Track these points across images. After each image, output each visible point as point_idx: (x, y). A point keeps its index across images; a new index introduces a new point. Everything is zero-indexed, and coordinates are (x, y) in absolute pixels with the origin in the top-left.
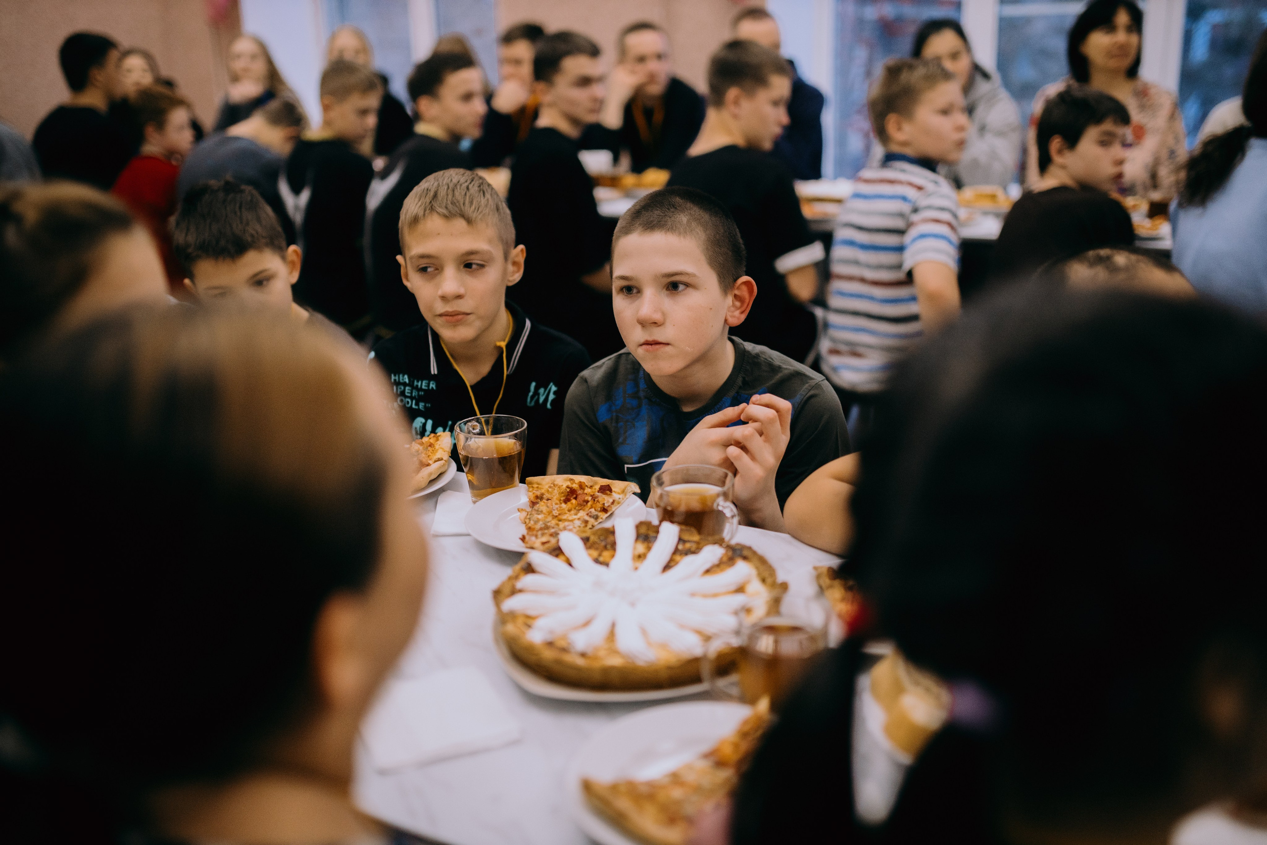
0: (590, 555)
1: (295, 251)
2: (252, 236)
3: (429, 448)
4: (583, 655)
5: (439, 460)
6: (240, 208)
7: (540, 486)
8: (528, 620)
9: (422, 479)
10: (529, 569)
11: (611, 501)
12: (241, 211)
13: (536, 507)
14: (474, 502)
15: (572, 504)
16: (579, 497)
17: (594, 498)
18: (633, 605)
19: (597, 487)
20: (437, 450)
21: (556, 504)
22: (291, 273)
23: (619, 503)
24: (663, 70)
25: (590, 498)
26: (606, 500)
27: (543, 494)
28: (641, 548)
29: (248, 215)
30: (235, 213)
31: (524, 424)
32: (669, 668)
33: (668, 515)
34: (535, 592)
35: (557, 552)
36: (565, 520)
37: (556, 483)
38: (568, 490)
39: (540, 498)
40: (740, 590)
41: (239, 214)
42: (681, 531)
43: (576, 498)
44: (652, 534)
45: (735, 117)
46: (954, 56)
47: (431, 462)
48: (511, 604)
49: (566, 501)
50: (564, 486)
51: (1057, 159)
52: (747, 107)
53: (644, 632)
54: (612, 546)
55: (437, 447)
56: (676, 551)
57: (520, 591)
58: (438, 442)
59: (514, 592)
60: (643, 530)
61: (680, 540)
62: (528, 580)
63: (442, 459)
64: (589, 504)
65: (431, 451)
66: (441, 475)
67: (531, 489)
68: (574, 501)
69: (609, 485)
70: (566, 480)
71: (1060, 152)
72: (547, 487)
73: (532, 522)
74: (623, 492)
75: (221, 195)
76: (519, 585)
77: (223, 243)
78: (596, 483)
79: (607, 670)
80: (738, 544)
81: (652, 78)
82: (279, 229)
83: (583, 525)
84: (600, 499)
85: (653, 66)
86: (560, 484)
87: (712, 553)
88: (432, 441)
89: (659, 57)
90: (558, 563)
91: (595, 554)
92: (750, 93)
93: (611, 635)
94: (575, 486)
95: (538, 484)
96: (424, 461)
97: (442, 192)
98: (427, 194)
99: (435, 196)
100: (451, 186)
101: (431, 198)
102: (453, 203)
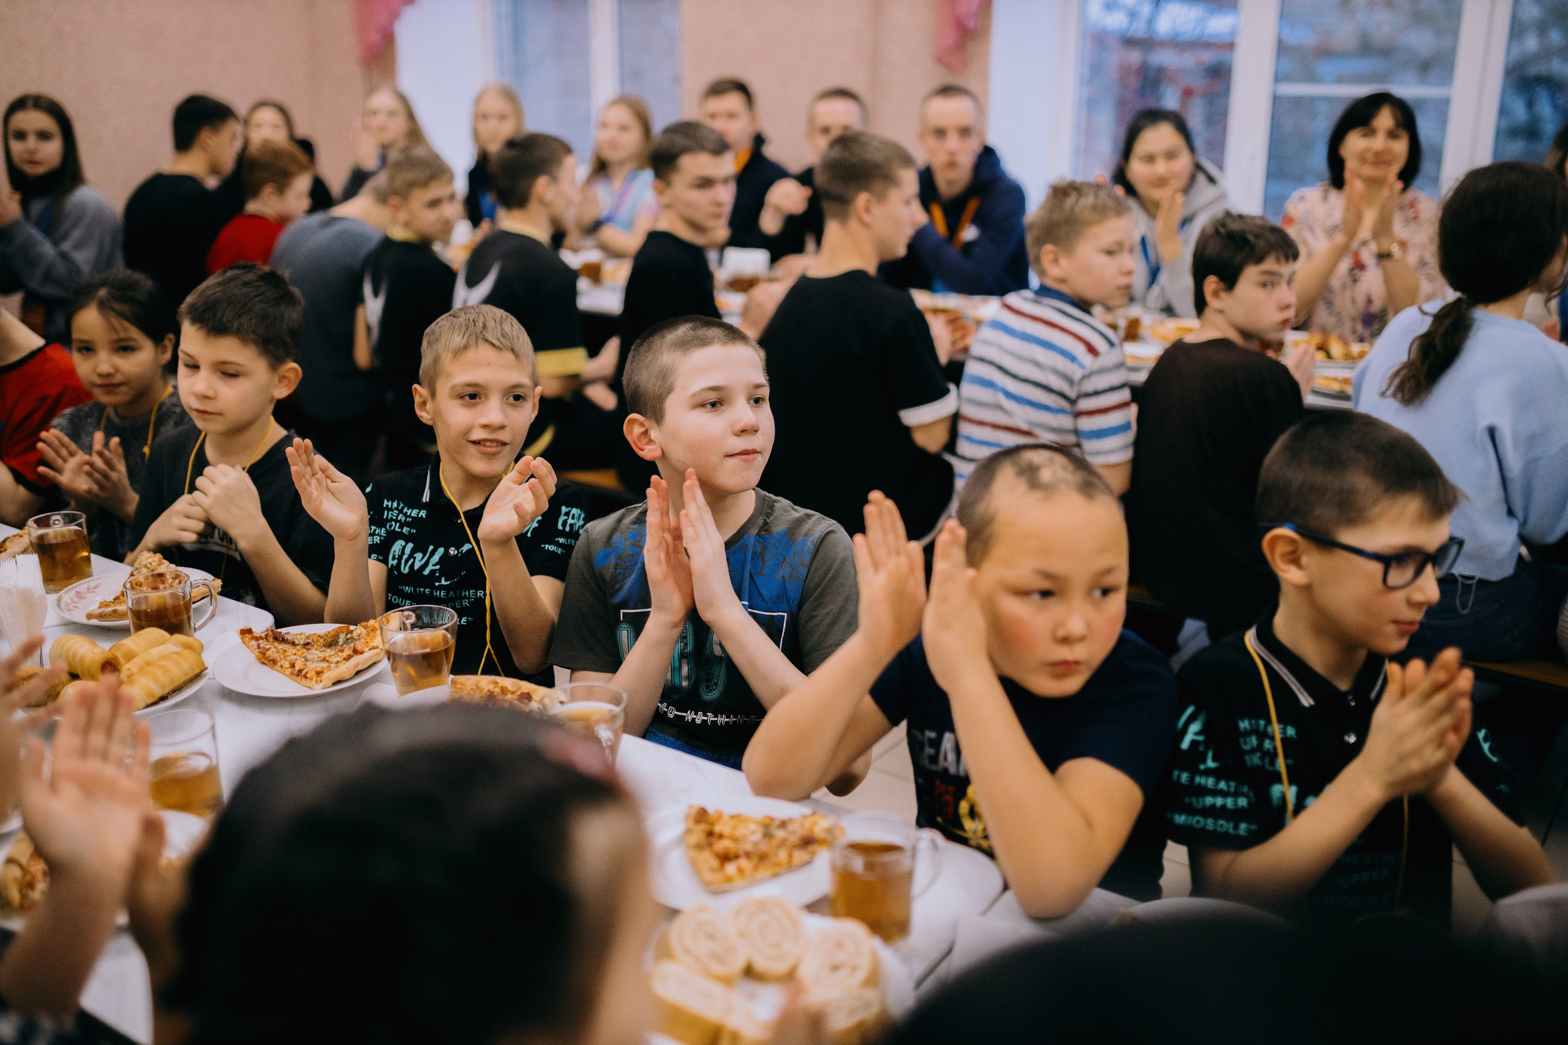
3: (371, 634)
7: (463, 687)
9: (349, 670)
19: (518, 693)
37: (480, 685)
38: (488, 693)
45: (866, 226)
46: (1171, 155)
47: (366, 650)
50: (486, 690)
51: (1213, 303)
63: (377, 648)
65: (371, 637)
66: (374, 664)
67: (456, 688)
69: (528, 693)
70: (490, 682)
71: (1216, 294)
72: (469, 688)
78: (520, 688)
86: (483, 687)
94: (497, 690)
95: (462, 684)
96: (359, 648)
97: (491, 324)
98: (475, 324)
99: (485, 327)
100: (498, 320)
101: (481, 328)
102: (503, 336)
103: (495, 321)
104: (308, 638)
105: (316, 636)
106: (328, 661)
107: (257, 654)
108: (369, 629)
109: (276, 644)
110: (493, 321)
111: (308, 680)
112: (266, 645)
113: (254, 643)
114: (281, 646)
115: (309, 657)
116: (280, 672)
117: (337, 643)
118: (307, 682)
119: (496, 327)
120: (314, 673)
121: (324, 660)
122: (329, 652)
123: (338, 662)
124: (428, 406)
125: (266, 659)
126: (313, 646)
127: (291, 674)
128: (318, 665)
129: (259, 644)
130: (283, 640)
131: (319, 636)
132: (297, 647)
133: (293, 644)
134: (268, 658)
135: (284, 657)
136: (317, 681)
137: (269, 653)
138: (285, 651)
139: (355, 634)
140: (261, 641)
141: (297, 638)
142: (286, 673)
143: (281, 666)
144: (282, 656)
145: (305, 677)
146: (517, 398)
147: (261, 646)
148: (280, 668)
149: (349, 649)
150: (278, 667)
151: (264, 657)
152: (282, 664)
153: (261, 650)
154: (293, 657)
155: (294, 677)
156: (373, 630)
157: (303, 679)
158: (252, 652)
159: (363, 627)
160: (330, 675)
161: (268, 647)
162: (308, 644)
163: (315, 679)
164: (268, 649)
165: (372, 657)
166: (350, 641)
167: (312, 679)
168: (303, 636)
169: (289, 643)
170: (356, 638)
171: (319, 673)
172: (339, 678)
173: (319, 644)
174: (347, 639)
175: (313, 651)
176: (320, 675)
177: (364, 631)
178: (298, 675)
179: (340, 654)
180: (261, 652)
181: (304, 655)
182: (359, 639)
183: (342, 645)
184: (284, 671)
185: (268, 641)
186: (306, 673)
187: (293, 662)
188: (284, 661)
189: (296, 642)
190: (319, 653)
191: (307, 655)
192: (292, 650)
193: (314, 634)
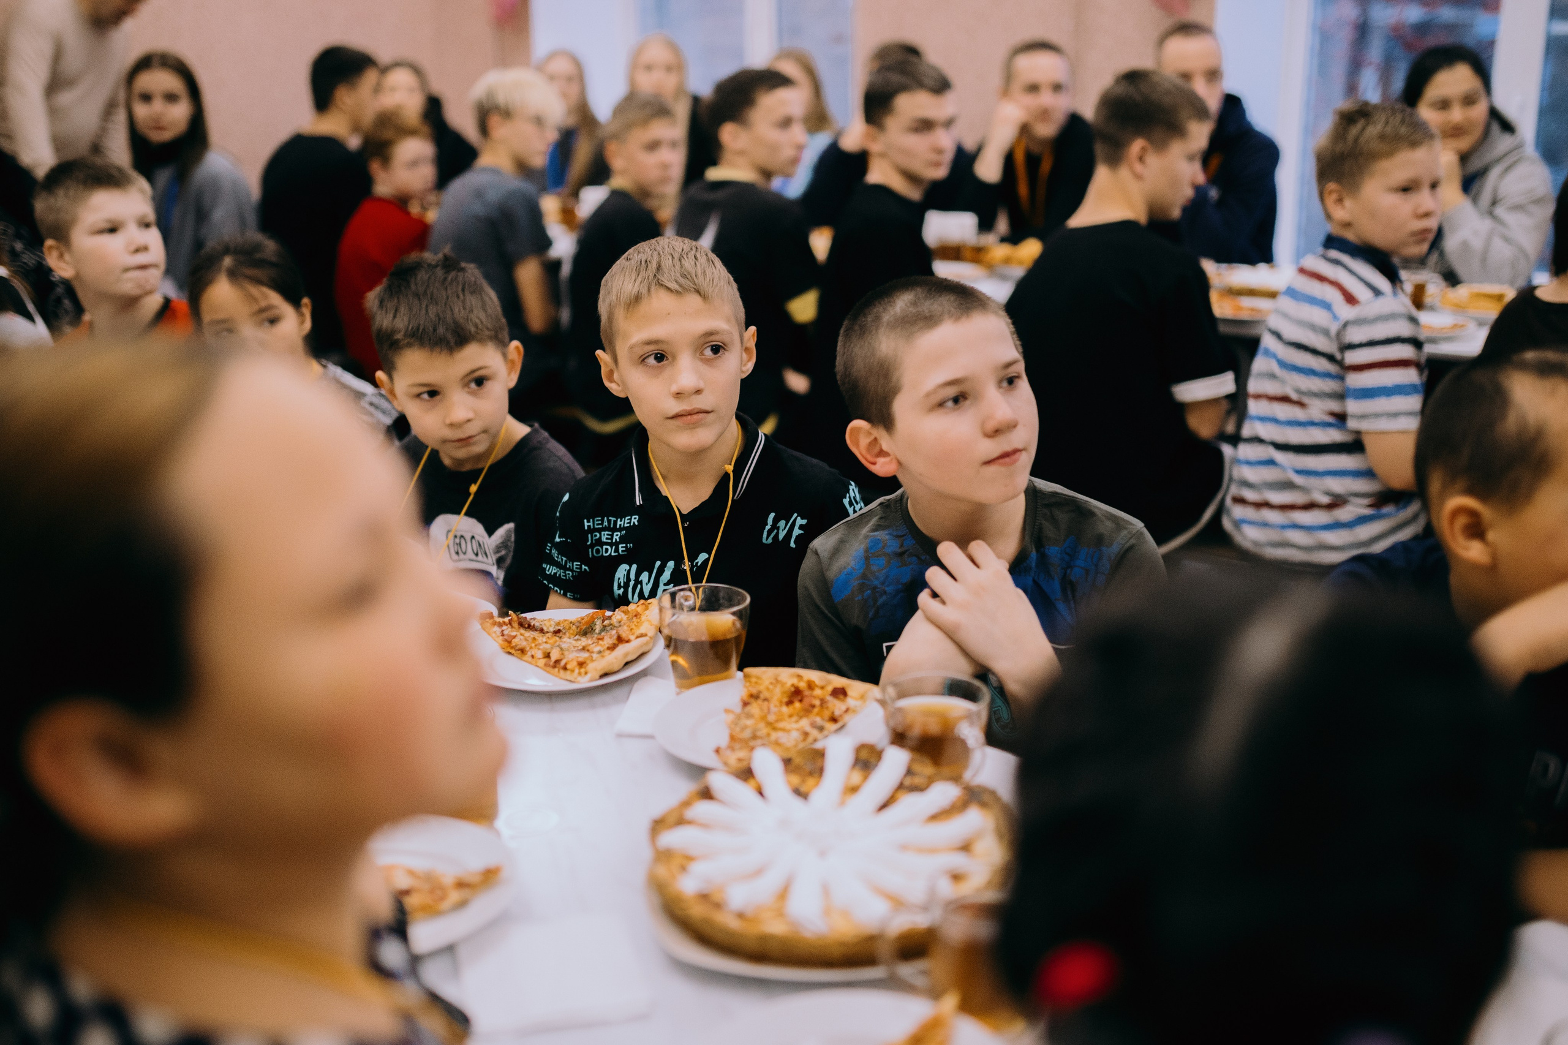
0: (789, 782)
1: (517, 348)
2: (476, 326)
3: (635, 619)
4: (741, 916)
5: (642, 635)
6: (463, 290)
7: (759, 680)
8: (686, 860)
9: (615, 660)
10: (706, 794)
11: (844, 708)
12: (464, 295)
13: (748, 708)
14: (678, 694)
15: (794, 708)
16: (806, 701)
17: (823, 702)
18: (822, 854)
19: (830, 688)
20: (643, 622)
21: (776, 706)
22: (509, 374)
23: (854, 711)
24: (1061, 105)
25: (817, 703)
26: (837, 706)
27: (760, 692)
28: (856, 777)
29: (472, 300)
30: (458, 297)
31: (746, 599)
32: (843, 944)
33: (899, 738)
34: (705, 826)
35: (746, 774)
36: (783, 730)
37: (780, 679)
38: (793, 688)
39: (755, 697)
40: (966, 848)
41: (461, 296)
42: (912, 761)
43: (801, 701)
44: (873, 760)
45: (1138, 177)
46: (1469, 100)
47: (632, 637)
48: (672, 838)
49: (789, 703)
50: (789, 683)
52: (1155, 163)
53: (826, 891)
54: (818, 772)
55: (643, 618)
56: (901, 787)
57: (689, 822)
58: (647, 612)
59: (681, 821)
60: (864, 754)
61: (909, 772)
62: (702, 809)
63: (646, 635)
64: (816, 710)
65: (635, 623)
66: (642, 655)
67: (748, 684)
68: (797, 705)
69: (844, 686)
70: (792, 676)
72: (768, 682)
73: (738, 729)
74: (863, 697)
75: (440, 272)
76: (690, 813)
77: (441, 330)
78: (829, 682)
79: (764, 938)
80: (979, 787)
81: (1044, 114)
82: (504, 320)
83: (801, 738)
84: (830, 705)
85: (1046, 98)
86: (785, 680)
87: (944, 793)
88: (639, 610)
89: (1057, 88)
90: (742, 791)
91: (795, 780)
92: (1160, 145)
93: (783, 894)
94: (802, 685)
95: (758, 678)
96: (624, 635)
97: (667, 263)
98: (647, 266)
99: (659, 267)
100: (676, 256)
101: (655, 271)
102: (684, 276)
103: (673, 257)
104: (558, 624)
105: (567, 622)
106: (588, 650)
107: (501, 642)
108: (631, 615)
109: (522, 631)
110: (670, 258)
111: (568, 672)
112: (511, 631)
113: (497, 629)
114: (529, 634)
115: (564, 646)
116: (530, 663)
117: (593, 630)
118: (568, 675)
119: (674, 266)
120: (575, 663)
121: (584, 649)
122: (584, 641)
123: (600, 652)
124: (616, 376)
125: (512, 648)
126: (565, 634)
127: (545, 665)
128: (578, 655)
129: (502, 631)
130: (530, 627)
131: (571, 623)
132: (547, 635)
133: (542, 631)
134: (516, 646)
135: (536, 645)
136: (580, 674)
137: (515, 642)
138: (534, 639)
139: (614, 620)
140: (505, 627)
141: (545, 624)
142: (538, 664)
143: (533, 656)
144: (533, 645)
145: (565, 668)
146: (716, 349)
147: (506, 632)
148: (530, 659)
149: (611, 638)
150: (527, 657)
151: (510, 646)
152: (533, 653)
153: (506, 637)
154: (548, 646)
155: (549, 669)
156: (636, 616)
157: (562, 672)
158: (495, 640)
159: (623, 612)
160: (597, 666)
161: (514, 634)
162: (559, 631)
163: (577, 671)
164: (515, 637)
165: (641, 646)
166: (608, 628)
167: (573, 671)
168: (552, 623)
169: (536, 630)
170: (616, 624)
171: (581, 664)
172: (606, 670)
173: (571, 632)
174: (604, 626)
175: (565, 639)
176: (584, 665)
177: (624, 617)
178: (554, 667)
179: (601, 642)
180: (506, 640)
181: (557, 644)
182: (620, 626)
183: (600, 633)
184: (536, 663)
185: (512, 627)
186: (566, 664)
187: (548, 651)
188: (536, 650)
189: (545, 629)
190: (574, 642)
191: (561, 643)
192: (541, 638)
193: (566, 620)
